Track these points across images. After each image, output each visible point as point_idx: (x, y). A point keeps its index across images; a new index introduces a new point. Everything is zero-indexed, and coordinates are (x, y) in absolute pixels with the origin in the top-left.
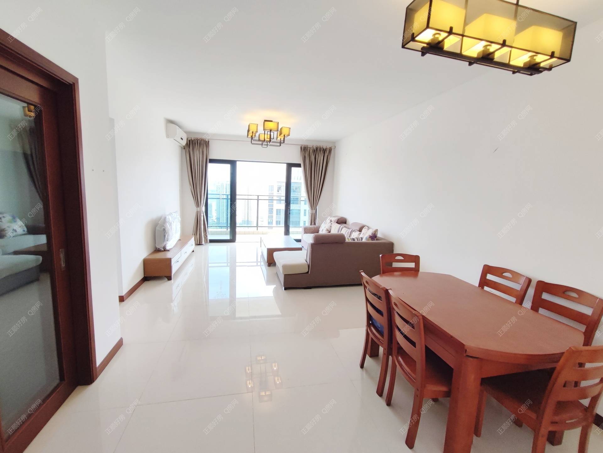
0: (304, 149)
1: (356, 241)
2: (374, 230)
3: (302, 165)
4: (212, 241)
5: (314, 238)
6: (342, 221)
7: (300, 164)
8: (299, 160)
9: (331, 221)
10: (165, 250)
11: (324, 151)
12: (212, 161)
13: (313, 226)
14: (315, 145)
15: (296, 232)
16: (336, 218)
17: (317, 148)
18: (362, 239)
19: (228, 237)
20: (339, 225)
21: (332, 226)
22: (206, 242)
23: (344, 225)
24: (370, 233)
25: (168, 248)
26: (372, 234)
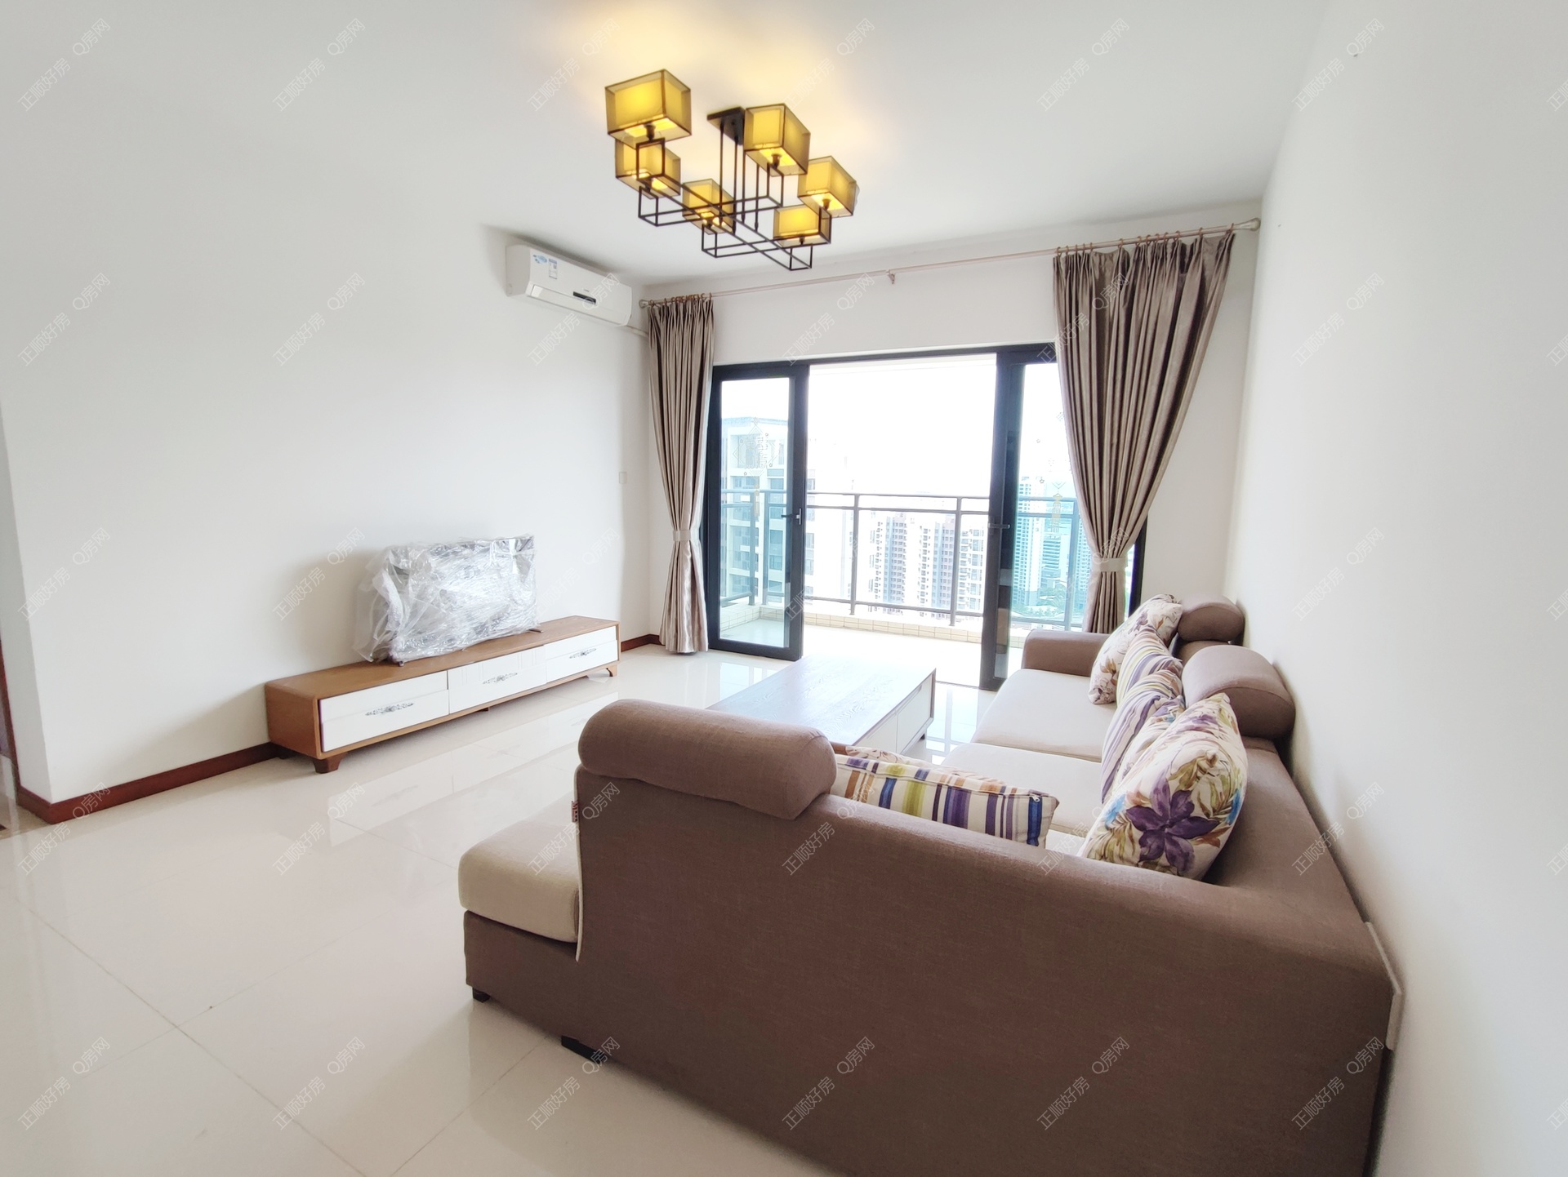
7: (1053, 344)
8: (1048, 332)
11: (1186, 255)
17: (1142, 251)
19: (778, 638)
22: (699, 647)
24: (1154, 770)
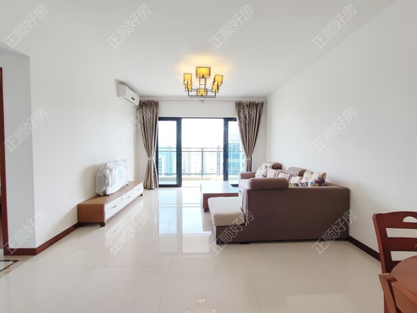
0: (239, 105)
1: (300, 187)
2: (321, 174)
3: (237, 119)
4: (161, 186)
5: (250, 183)
6: (277, 167)
8: (234, 115)
9: (266, 167)
10: (105, 195)
11: (257, 105)
12: (161, 119)
13: (249, 172)
14: (248, 100)
15: (234, 178)
16: (272, 164)
17: (250, 103)
18: (307, 184)
19: (175, 183)
20: (275, 171)
21: (268, 171)
22: (156, 187)
23: (279, 171)
24: (315, 177)
25: (108, 193)
26: (319, 178)
